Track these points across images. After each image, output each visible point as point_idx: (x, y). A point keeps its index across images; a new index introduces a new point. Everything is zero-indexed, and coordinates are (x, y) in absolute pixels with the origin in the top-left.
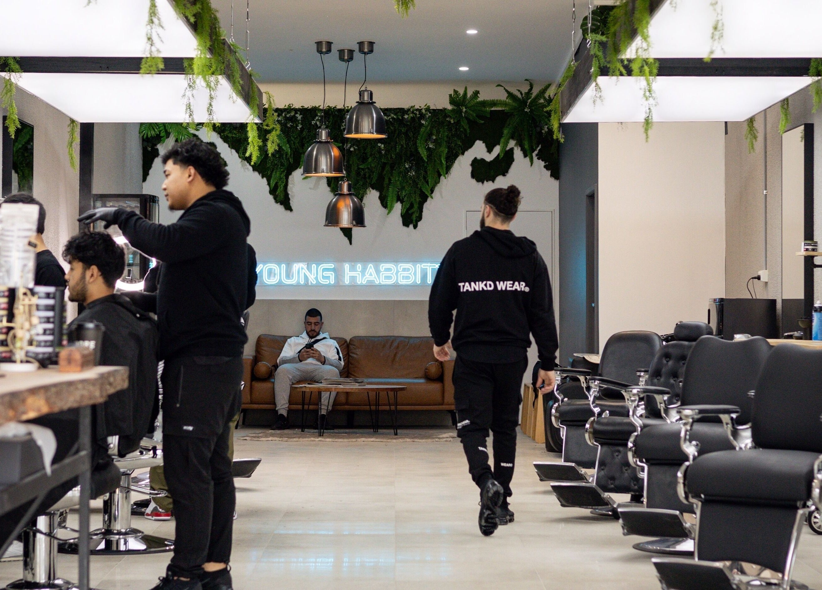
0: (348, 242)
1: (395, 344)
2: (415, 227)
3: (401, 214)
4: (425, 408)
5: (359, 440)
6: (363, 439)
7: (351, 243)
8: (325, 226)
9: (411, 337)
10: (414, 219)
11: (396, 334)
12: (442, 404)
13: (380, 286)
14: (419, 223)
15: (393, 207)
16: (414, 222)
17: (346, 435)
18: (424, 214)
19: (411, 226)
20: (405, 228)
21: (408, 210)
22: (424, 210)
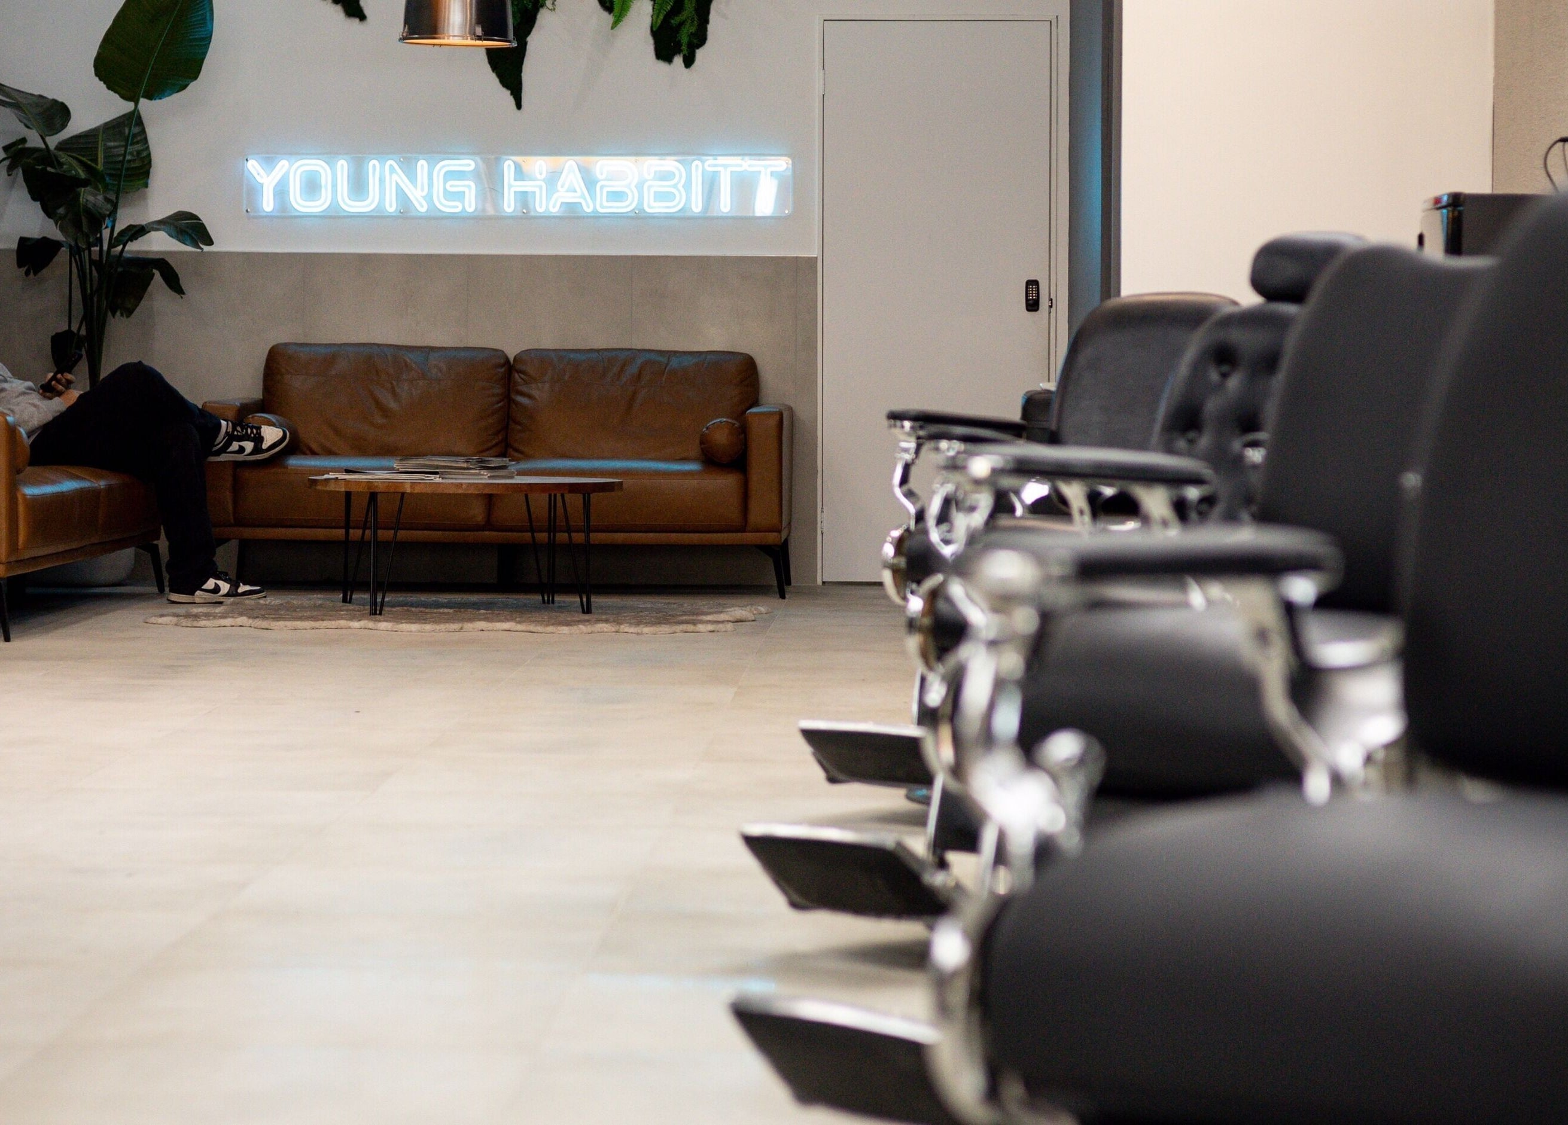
0: (511, 101)
1: (633, 369)
2: (689, 62)
3: (652, 27)
4: (695, 538)
5: (468, 626)
6: (482, 624)
7: (519, 106)
8: (403, 39)
9: (675, 353)
10: (685, 40)
11: (637, 343)
12: (743, 529)
13: (596, 217)
14: (700, 53)
15: (629, 7)
16: (684, 47)
17: (451, 611)
18: (711, 28)
19: (678, 60)
20: (662, 65)
21: (669, 15)
22: (713, 17)
